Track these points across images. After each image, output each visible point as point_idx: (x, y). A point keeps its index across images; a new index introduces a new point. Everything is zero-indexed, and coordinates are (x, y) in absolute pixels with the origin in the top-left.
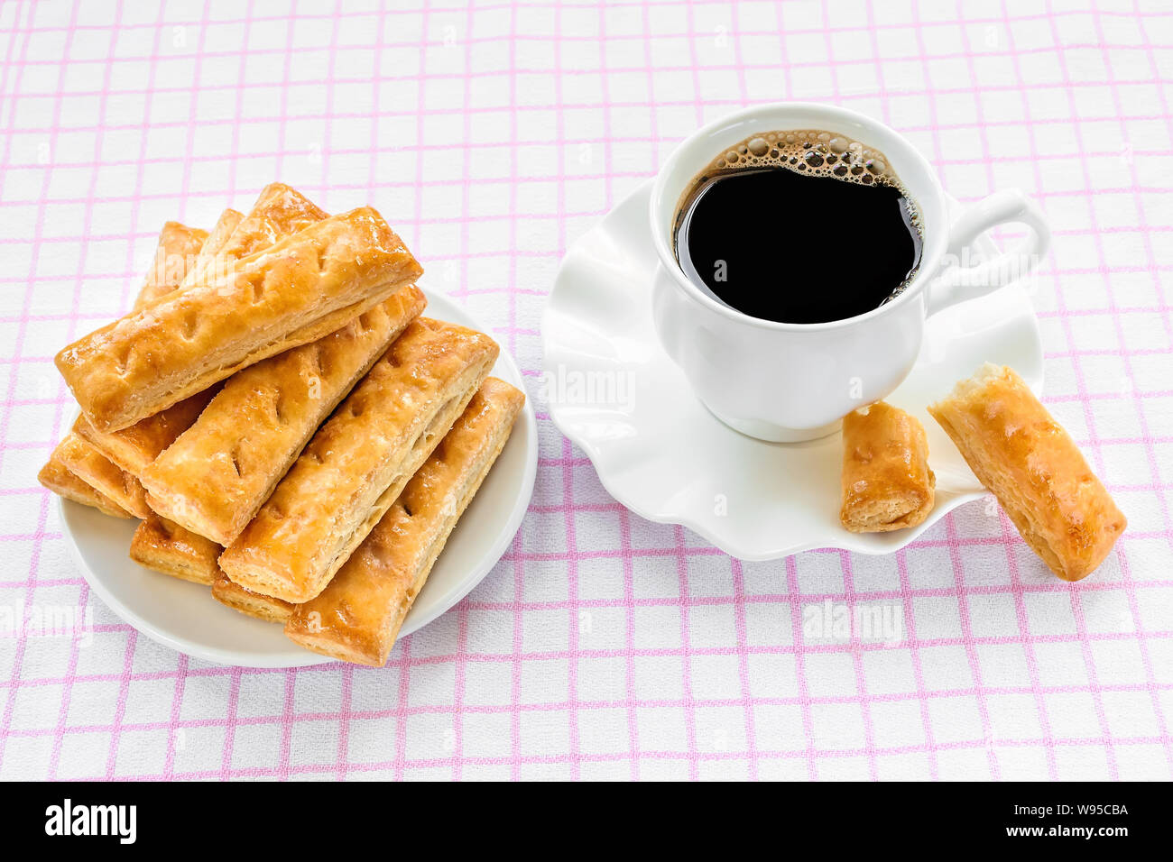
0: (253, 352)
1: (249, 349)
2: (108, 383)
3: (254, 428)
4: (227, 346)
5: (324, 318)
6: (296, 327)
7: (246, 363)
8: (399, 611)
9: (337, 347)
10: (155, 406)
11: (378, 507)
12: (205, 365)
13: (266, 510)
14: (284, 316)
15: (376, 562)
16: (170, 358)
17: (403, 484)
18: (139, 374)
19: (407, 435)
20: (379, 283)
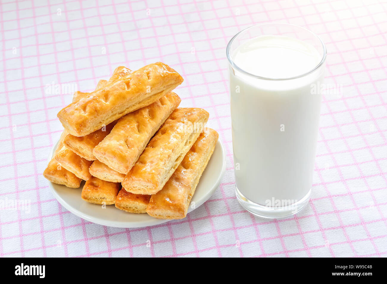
0: (128, 108)
1: (127, 107)
2: (81, 117)
3: (131, 133)
4: (119, 105)
5: (150, 97)
6: (142, 99)
7: (126, 112)
8: (188, 200)
9: (155, 109)
10: (96, 127)
11: (176, 163)
12: (112, 112)
13: (138, 163)
14: (138, 94)
15: (178, 183)
16: (101, 108)
17: (183, 156)
18: (91, 114)
19: (183, 139)
20: (169, 84)
